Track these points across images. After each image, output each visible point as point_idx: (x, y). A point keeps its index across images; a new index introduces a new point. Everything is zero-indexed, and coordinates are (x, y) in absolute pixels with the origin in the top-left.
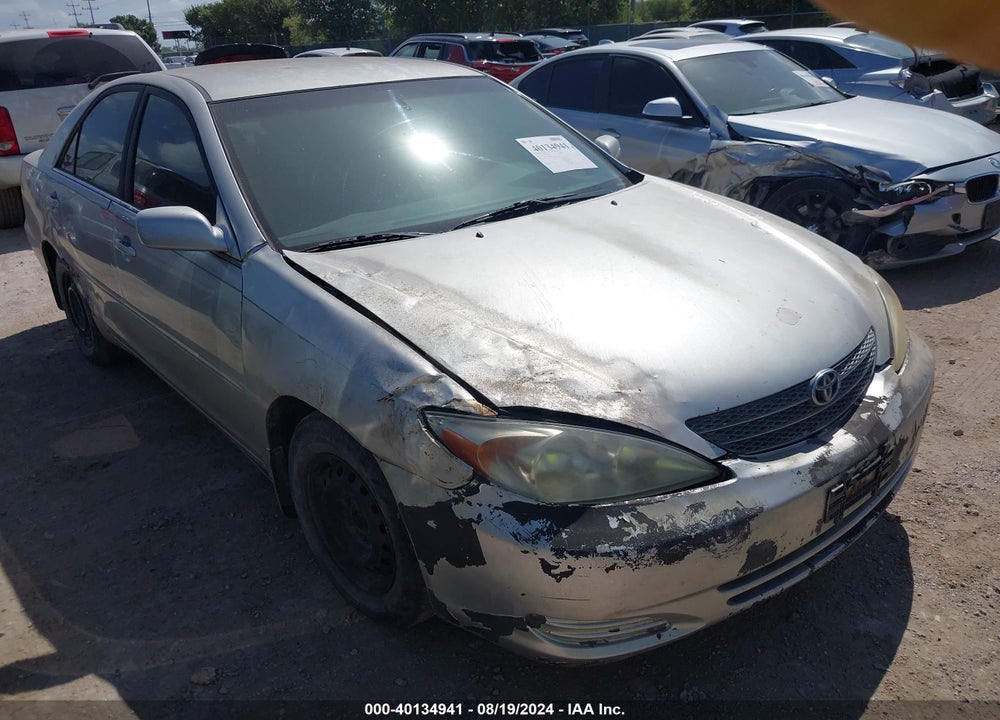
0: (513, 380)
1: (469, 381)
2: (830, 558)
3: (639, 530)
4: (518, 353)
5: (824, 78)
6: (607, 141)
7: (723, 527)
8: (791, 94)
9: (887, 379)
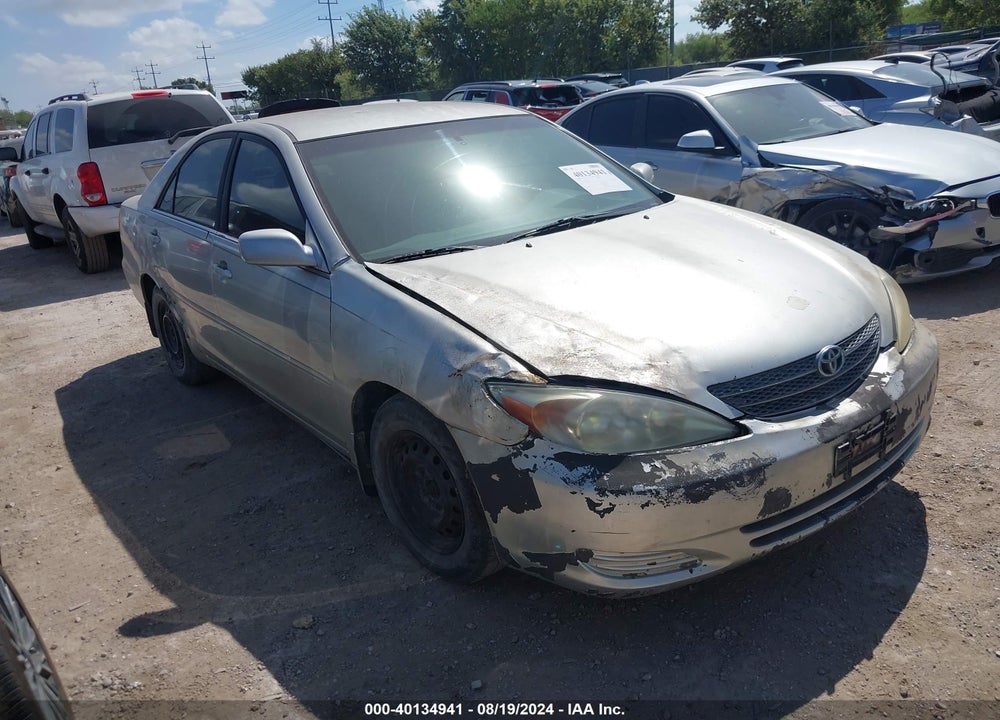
0: (561, 356)
1: (523, 357)
2: (843, 512)
3: (668, 474)
4: (564, 335)
5: (851, 108)
6: (642, 168)
7: (741, 473)
8: (819, 123)
9: (891, 357)
